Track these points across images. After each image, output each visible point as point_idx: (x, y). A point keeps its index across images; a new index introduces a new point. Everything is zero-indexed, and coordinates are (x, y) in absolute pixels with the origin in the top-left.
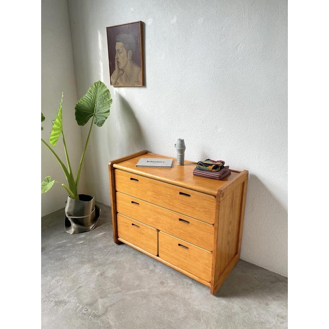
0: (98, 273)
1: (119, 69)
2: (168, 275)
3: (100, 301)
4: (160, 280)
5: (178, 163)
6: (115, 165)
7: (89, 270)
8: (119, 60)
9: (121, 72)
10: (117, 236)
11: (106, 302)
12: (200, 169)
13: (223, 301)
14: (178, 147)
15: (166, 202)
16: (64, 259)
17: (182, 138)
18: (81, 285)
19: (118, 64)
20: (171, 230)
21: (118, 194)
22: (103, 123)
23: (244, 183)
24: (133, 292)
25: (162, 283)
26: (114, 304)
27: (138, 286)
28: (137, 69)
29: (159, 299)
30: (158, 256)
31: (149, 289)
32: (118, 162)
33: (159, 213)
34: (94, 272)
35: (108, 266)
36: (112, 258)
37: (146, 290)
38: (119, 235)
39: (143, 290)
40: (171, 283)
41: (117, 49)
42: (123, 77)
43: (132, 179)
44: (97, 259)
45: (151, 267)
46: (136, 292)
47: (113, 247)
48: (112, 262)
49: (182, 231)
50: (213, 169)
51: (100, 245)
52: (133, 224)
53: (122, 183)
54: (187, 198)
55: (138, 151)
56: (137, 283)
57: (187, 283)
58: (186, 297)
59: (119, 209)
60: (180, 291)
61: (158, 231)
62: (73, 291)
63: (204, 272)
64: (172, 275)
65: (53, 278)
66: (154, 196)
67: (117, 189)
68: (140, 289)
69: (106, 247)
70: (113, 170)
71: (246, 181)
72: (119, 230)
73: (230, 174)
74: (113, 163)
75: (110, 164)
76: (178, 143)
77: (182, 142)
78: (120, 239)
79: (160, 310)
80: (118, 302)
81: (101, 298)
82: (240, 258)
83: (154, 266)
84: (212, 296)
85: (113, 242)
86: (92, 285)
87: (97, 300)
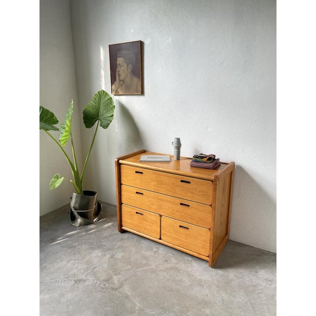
0: (109, 256)
1: (120, 80)
2: (170, 255)
3: (115, 278)
4: (164, 259)
5: (175, 158)
6: (121, 161)
7: (100, 254)
8: (120, 73)
9: (122, 83)
10: (121, 225)
11: (121, 278)
12: (196, 161)
13: (220, 272)
14: (175, 144)
15: (168, 190)
16: (75, 246)
17: (178, 137)
18: (95, 266)
19: (119, 76)
20: (173, 214)
21: (123, 187)
22: (108, 126)
23: (232, 172)
24: (142, 269)
25: (166, 261)
26: (128, 279)
27: (146, 264)
28: (136, 80)
29: (166, 273)
30: (160, 239)
31: (155, 266)
32: (123, 158)
33: (161, 200)
34: (105, 255)
35: (116, 250)
36: (119, 244)
37: (153, 267)
38: (123, 224)
39: (150, 267)
40: (174, 261)
41: (118, 63)
42: (123, 87)
43: (136, 172)
44: (105, 246)
45: (155, 249)
46: (145, 268)
47: (117, 236)
48: (119, 247)
49: (183, 214)
50: (207, 160)
51: (106, 234)
52: (137, 213)
53: (127, 176)
54: (188, 184)
55: (136, 150)
56: (144, 262)
57: (188, 260)
58: (189, 270)
59: (123, 201)
60: (182, 266)
61: (161, 216)
62: (89, 271)
63: (203, 248)
64: (174, 254)
65: (69, 262)
66: (158, 186)
67: (122, 182)
68: (148, 266)
69: (111, 236)
70: (119, 165)
71: (233, 171)
72: (123, 219)
73: (220, 165)
74: (119, 159)
75: (116, 160)
76: (175, 141)
77: (178, 140)
78: (124, 228)
79: (168, 280)
80: (130, 277)
81: (115, 275)
82: (230, 239)
83: (157, 248)
84: (210, 268)
85: (117, 231)
86: (106, 266)
87: (112, 277)
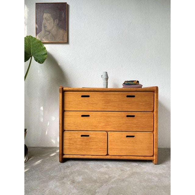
1: (46, 31)
2: (120, 166)
4: (119, 170)
7: (58, 184)
8: (46, 25)
9: (47, 33)
10: (63, 154)
14: (104, 77)
15: (115, 106)
24: (111, 182)
25: (122, 170)
26: (108, 194)
27: (110, 177)
29: (133, 178)
30: (107, 155)
34: (64, 183)
35: (71, 176)
37: (118, 177)
38: (65, 152)
40: (127, 168)
41: (44, 17)
43: (82, 96)
48: (72, 173)
49: (129, 124)
52: (82, 136)
56: (107, 176)
58: (145, 171)
63: (148, 150)
67: (66, 109)
68: (114, 178)
70: (63, 92)
75: (61, 88)
78: (65, 156)
80: (109, 191)
84: (155, 165)
86: (75, 191)
